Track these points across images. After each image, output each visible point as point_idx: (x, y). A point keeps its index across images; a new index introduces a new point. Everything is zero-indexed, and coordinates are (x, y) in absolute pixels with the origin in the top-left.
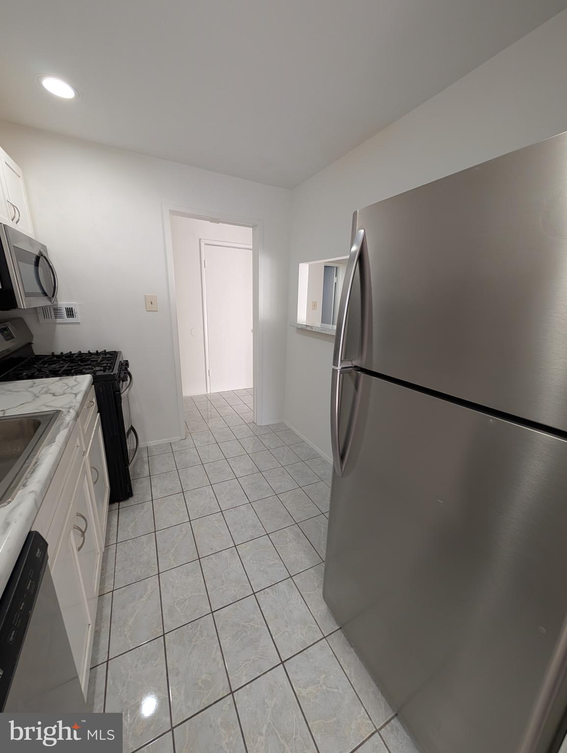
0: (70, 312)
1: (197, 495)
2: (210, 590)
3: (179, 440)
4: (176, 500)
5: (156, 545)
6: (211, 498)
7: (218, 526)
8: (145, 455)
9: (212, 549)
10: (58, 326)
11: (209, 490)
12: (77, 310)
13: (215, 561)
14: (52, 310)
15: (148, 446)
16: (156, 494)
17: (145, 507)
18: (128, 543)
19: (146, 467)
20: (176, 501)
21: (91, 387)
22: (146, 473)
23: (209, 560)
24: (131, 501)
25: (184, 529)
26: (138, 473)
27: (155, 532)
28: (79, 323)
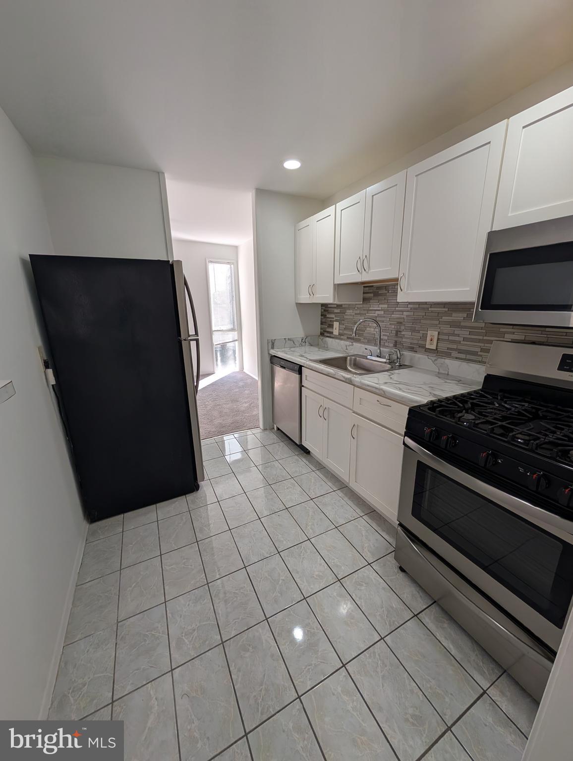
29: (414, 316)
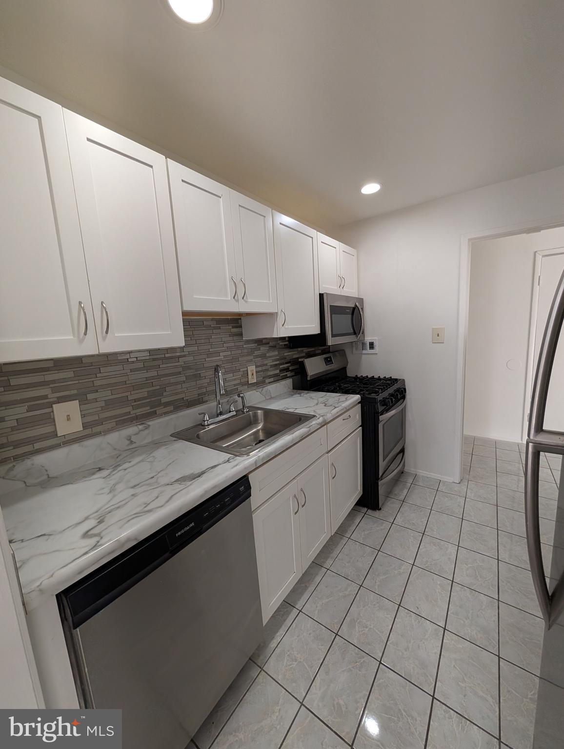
0: (372, 345)
1: (436, 546)
2: (391, 641)
3: (451, 481)
4: (413, 536)
5: (373, 562)
6: (449, 558)
7: (439, 593)
8: (410, 481)
9: (418, 608)
10: (363, 356)
11: (452, 550)
12: (376, 344)
13: (413, 622)
14: (361, 344)
15: (418, 474)
16: (399, 520)
17: (384, 525)
18: (356, 544)
19: (405, 492)
20: (412, 538)
21: (356, 405)
22: (402, 498)
23: (408, 616)
24: (377, 513)
25: (403, 567)
26: (395, 494)
27: (379, 551)
28: (376, 354)
29: (233, 356)
